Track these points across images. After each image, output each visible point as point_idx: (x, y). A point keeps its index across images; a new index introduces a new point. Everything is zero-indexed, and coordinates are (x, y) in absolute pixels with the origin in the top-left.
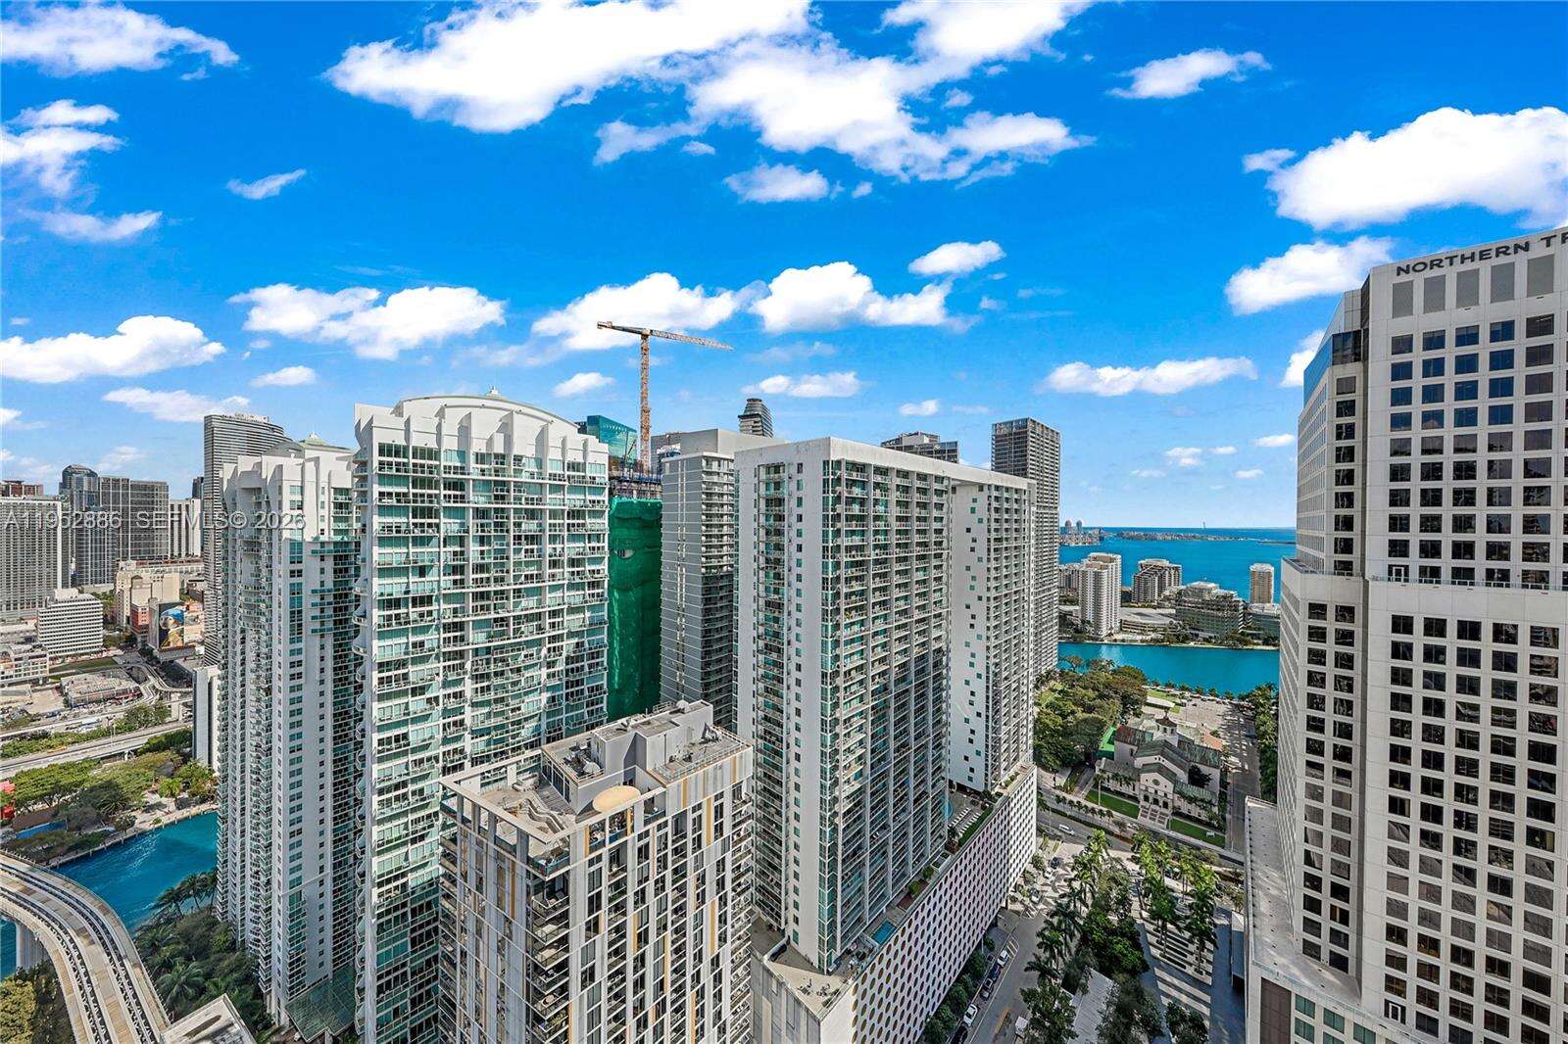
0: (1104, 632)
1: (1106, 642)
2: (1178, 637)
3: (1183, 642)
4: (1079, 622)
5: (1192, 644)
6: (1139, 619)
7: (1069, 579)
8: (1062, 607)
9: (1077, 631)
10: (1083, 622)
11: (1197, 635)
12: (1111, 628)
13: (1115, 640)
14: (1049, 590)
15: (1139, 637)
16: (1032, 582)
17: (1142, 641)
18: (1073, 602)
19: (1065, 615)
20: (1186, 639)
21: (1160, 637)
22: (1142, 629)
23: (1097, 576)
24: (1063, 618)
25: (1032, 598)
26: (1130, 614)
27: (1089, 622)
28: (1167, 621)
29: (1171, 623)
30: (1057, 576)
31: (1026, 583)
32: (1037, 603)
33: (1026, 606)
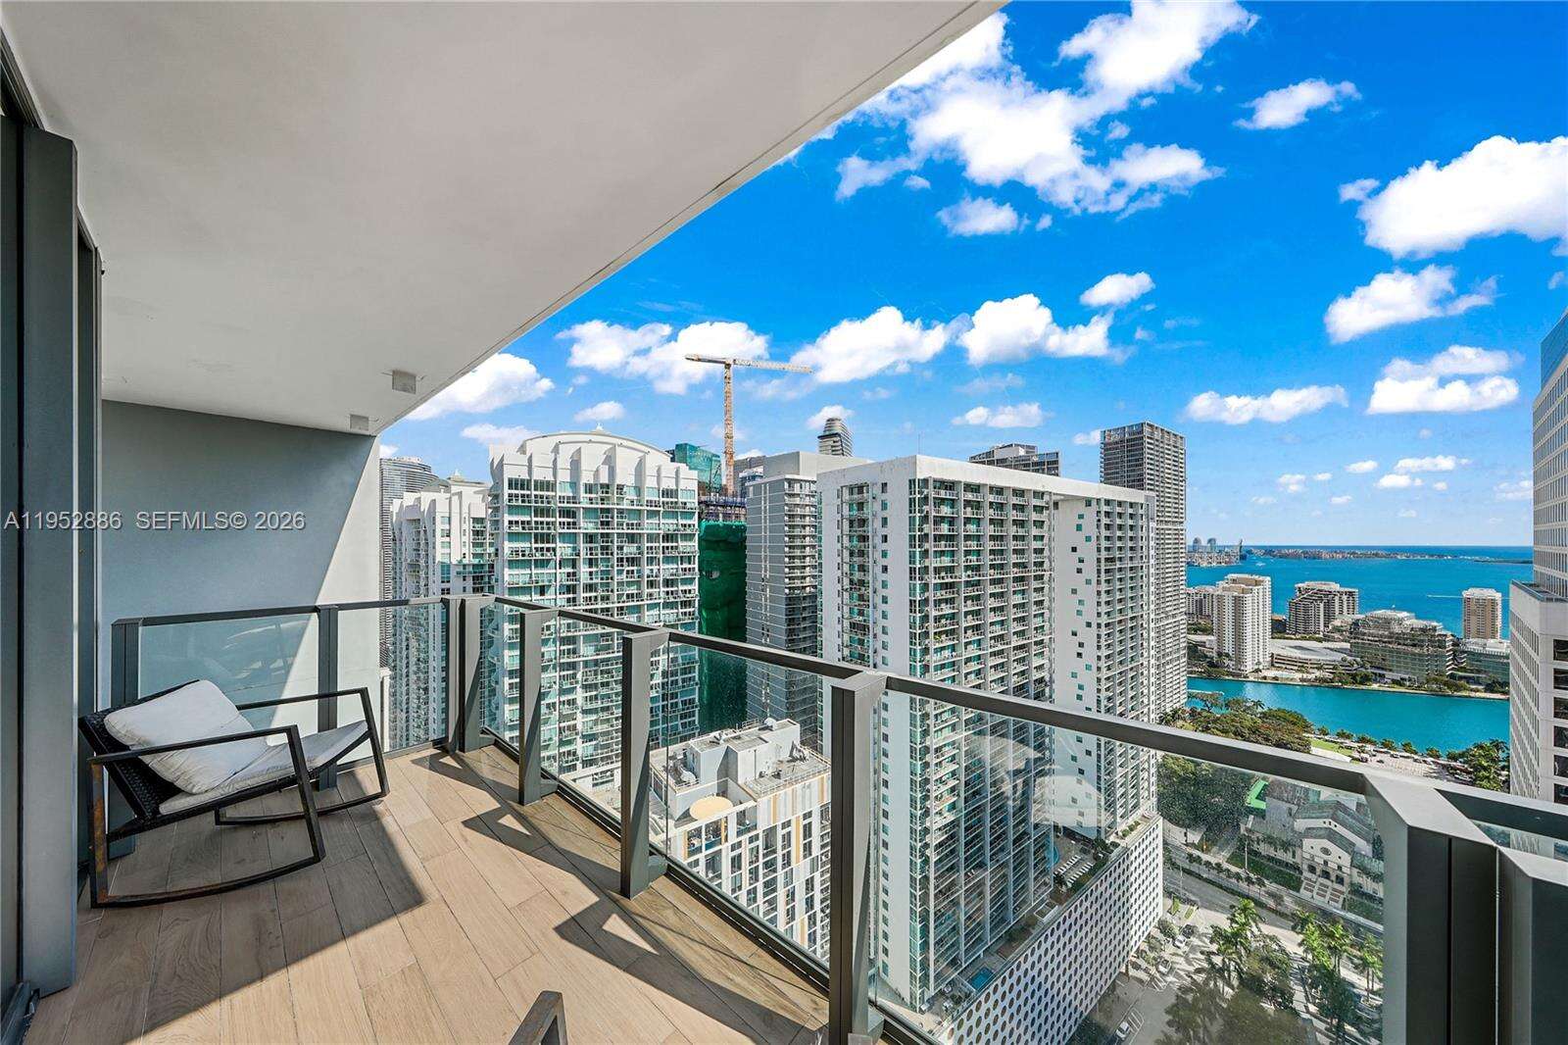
0: (1249, 667)
1: (1251, 679)
2: (1354, 677)
3: (1361, 683)
4: (1215, 655)
5: (1375, 686)
6: (1297, 654)
7: (1200, 604)
8: (1191, 637)
9: (1212, 664)
10: (1220, 654)
11: (1382, 676)
12: (1259, 663)
13: (1265, 678)
14: (1174, 616)
15: (1299, 675)
16: (1152, 607)
17: (1302, 680)
18: (1206, 631)
19: (1196, 646)
20: (1366, 679)
21: (1327, 675)
22: (1302, 666)
23: (1238, 603)
24: (1194, 652)
25: (1152, 625)
26: (1284, 647)
27: (1227, 655)
28: (1339, 657)
29: (1344, 660)
30: (1183, 601)
31: (1145, 608)
32: (1158, 630)
33: (1145, 635)
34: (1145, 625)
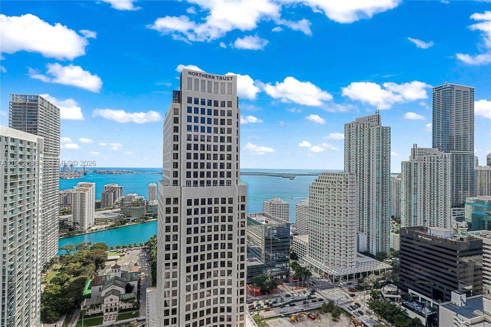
0: (86, 226)
1: (87, 232)
2: (121, 222)
3: (124, 224)
4: (72, 224)
5: (127, 224)
6: (104, 216)
7: (66, 199)
8: (61, 217)
9: (71, 230)
10: (74, 223)
11: (129, 220)
12: (90, 224)
13: (92, 230)
14: (53, 207)
15: (104, 226)
16: (40, 203)
17: (106, 228)
18: (68, 213)
19: (63, 221)
20: (125, 222)
21: (114, 223)
22: (105, 221)
23: (83, 195)
24: (62, 225)
25: (40, 214)
26: (99, 215)
27: (77, 223)
28: (117, 215)
29: (119, 216)
30: (58, 198)
31: (36, 204)
32: (44, 217)
33: (36, 221)
34: (35, 215)
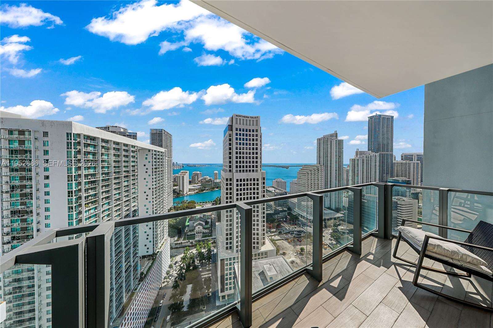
0: (185, 192)
1: (185, 195)
2: (201, 190)
4: (178, 191)
5: (204, 191)
6: (193, 188)
7: (175, 179)
8: (174, 188)
9: (178, 194)
10: (179, 191)
11: (205, 189)
12: (187, 191)
13: (188, 194)
14: (170, 183)
15: (193, 192)
17: (194, 193)
18: (176, 186)
19: (175, 190)
21: (198, 191)
22: (194, 190)
23: (183, 177)
26: (191, 187)
27: (181, 191)
28: (199, 187)
30: (172, 178)
31: (165, 181)
33: (165, 189)
34: (165, 186)
